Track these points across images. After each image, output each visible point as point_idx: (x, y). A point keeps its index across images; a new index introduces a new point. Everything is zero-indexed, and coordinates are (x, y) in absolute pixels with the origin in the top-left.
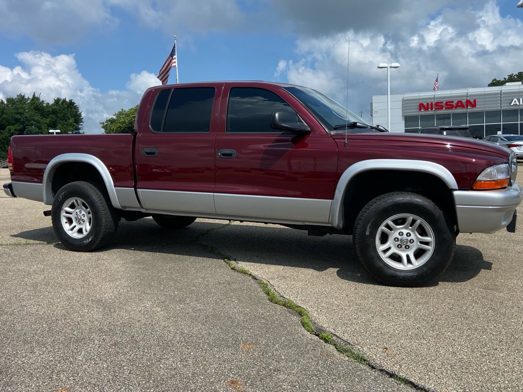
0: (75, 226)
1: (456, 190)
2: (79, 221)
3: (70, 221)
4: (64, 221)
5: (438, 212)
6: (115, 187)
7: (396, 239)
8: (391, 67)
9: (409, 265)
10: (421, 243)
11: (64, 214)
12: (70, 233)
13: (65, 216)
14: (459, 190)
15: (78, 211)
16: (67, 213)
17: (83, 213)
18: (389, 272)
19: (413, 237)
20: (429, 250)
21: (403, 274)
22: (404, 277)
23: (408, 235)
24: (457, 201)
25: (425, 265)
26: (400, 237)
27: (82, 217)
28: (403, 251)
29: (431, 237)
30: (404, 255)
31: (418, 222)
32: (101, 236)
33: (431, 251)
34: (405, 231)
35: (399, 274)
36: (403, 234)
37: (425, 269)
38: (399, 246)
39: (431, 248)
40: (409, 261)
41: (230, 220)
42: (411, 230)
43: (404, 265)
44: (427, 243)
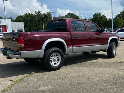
6: (67, 47)
12: (53, 65)
15: (54, 57)
16: (51, 58)
17: (56, 57)
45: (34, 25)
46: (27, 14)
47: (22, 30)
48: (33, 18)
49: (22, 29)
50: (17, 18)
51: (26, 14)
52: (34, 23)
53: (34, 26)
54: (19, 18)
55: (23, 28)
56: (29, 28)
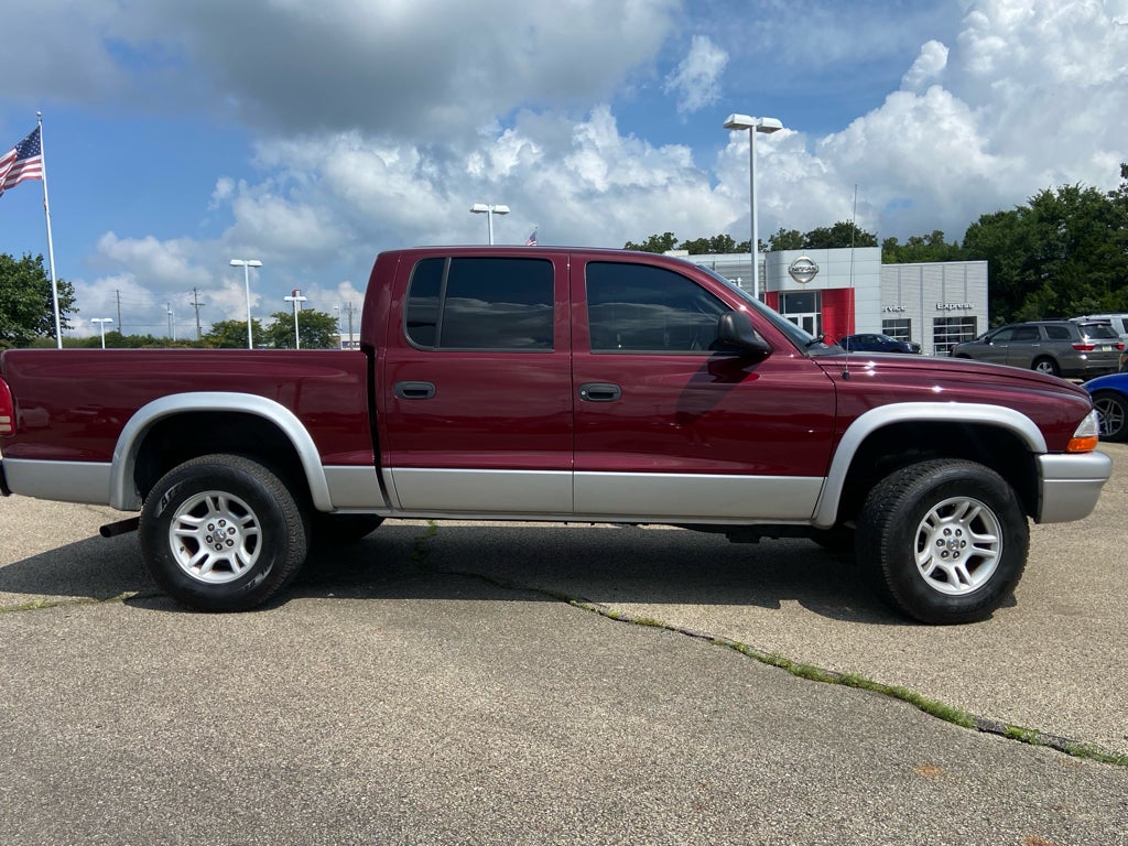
0: (206, 557)
1: (1043, 454)
2: (217, 543)
3: (191, 545)
4: (176, 546)
5: (1007, 492)
6: (323, 464)
7: (940, 542)
8: (494, 212)
9: (965, 585)
10: (977, 545)
11: (178, 530)
12: (194, 572)
13: (177, 535)
14: (1048, 453)
15: (215, 521)
16: (184, 526)
17: (229, 524)
18: (936, 601)
19: (964, 536)
20: (991, 557)
21: (956, 603)
22: (958, 607)
23: (959, 532)
24: (1046, 472)
25: (989, 583)
26: (946, 539)
27: (228, 535)
28: (949, 561)
29: (995, 534)
30: (950, 568)
31: (977, 510)
32: (285, 574)
33: (996, 558)
34: (953, 528)
35: (951, 602)
36: (950, 532)
37: (989, 590)
38: (944, 555)
39: (995, 554)
40: (963, 580)
41: (566, 523)
42: (963, 525)
43: (954, 585)
44: (987, 546)
45: (1095, 275)
46: (1048, 195)
47: (972, 320)
48: (1097, 225)
49: (970, 314)
50: (972, 234)
51: (1044, 201)
52: (1094, 267)
53: (1094, 283)
54: (985, 229)
55: (979, 308)
56: (1051, 301)
